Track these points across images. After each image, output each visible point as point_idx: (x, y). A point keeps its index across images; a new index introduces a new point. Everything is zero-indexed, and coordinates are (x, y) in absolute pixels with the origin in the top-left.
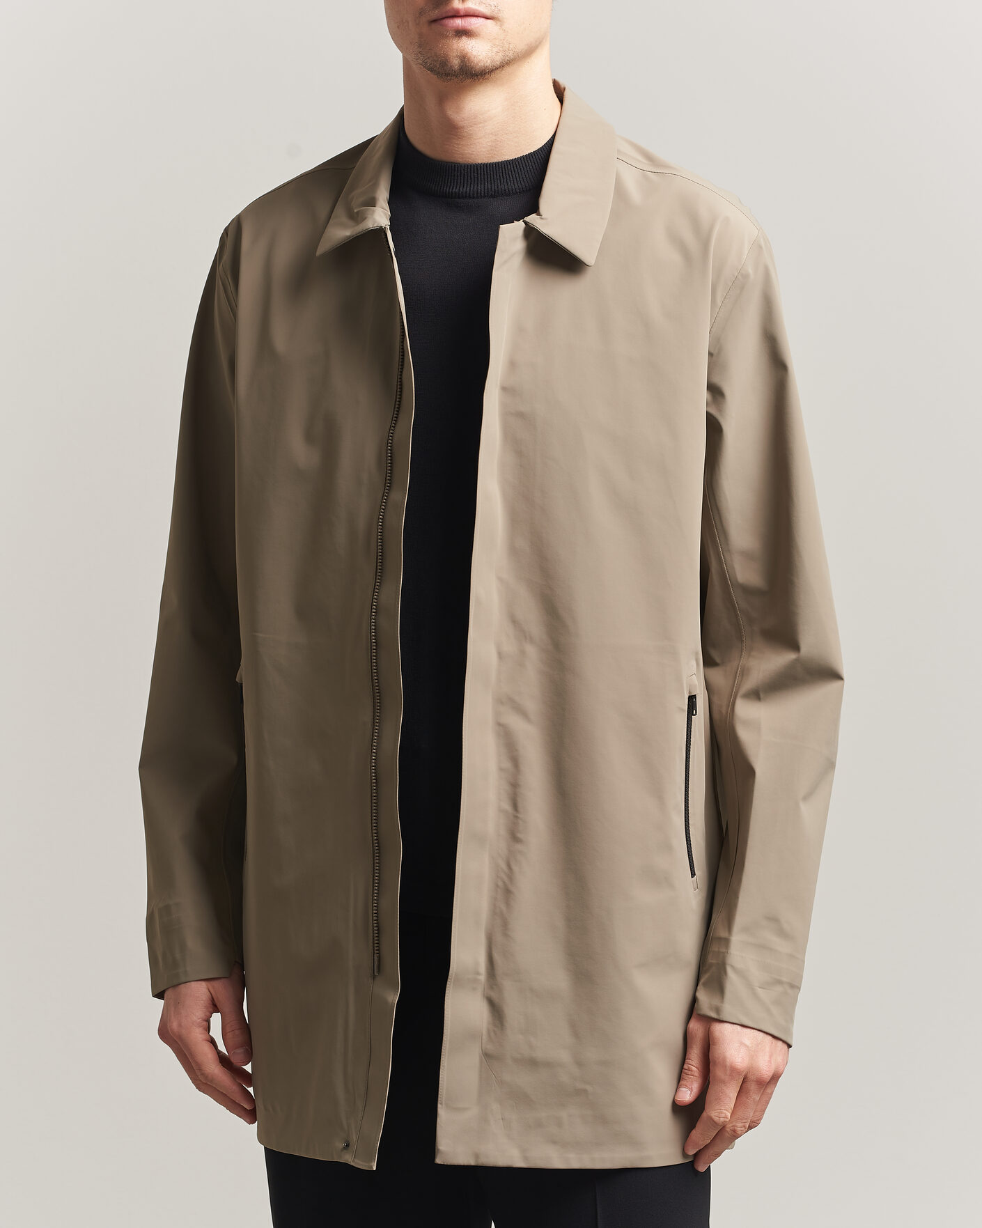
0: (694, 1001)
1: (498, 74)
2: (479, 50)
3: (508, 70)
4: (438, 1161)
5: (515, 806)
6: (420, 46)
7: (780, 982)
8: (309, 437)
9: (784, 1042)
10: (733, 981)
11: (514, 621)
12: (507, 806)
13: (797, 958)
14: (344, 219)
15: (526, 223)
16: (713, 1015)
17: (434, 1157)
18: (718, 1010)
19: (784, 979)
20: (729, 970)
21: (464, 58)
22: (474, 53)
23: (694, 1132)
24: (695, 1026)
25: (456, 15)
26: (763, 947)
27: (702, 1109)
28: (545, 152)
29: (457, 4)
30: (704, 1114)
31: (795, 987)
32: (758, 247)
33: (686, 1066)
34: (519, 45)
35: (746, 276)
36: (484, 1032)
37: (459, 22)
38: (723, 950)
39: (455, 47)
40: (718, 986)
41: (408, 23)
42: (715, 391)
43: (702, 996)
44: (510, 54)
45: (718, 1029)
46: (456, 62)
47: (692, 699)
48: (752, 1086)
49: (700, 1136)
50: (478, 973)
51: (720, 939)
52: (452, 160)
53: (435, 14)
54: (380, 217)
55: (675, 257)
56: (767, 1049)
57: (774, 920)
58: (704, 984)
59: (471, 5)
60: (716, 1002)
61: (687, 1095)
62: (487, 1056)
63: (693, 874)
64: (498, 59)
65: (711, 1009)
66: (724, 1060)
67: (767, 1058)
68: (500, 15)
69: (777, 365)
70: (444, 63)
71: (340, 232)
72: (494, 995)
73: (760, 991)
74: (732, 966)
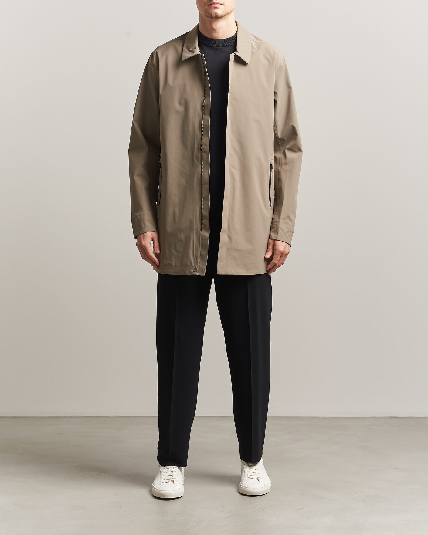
0: (270, 235)
1: (223, 18)
2: (219, 12)
3: (226, 16)
4: (218, 274)
5: (234, 190)
6: (205, 11)
7: (290, 231)
8: (180, 104)
9: (289, 245)
10: (280, 231)
11: (233, 147)
12: (232, 190)
13: (293, 226)
14: (187, 51)
15: (235, 54)
16: (276, 239)
17: (217, 273)
18: (277, 238)
19: (291, 231)
20: (279, 228)
21: (216, 14)
22: (218, 12)
23: (269, 265)
24: (270, 241)
25: (214, 4)
26: (287, 223)
27: (272, 260)
28: (236, 36)
29: (214, 1)
30: (272, 261)
31: (293, 233)
32: (284, 59)
33: (268, 250)
34: (229, 11)
35: (282, 66)
36: (227, 243)
37: (215, 5)
38: (278, 224)
39: (214, 11)
40: (277, 232)
41: (202, 5)
42: (276, 93)
43: (272, 234)
44: (227, 13)
45: (277, 242)
46: (214, 15)
47: (271, 165)
48: (284, 255)
49: (270, 266)
50: (226, 229)
51: (276, 221)
52: (213, 38)
53: (210, 3)
54: (197, 52)
55: (267, 62)
56: (288, 247)
57: (289, 217)
58: (273, 232)
59: (218, 1)
60: (276, 236)
61: (268, 256)
62: (228, 249)
63: (271, 206)
64: (224, 14)
65: (275, 237)
66: (278, 249)
67: (287, 249)
68: (224, 4)
69: (289, 87)
70: (211, 15)
71: (187, 55)
72: (229, 235)
73: (286, 233)
74: (280, 228)
